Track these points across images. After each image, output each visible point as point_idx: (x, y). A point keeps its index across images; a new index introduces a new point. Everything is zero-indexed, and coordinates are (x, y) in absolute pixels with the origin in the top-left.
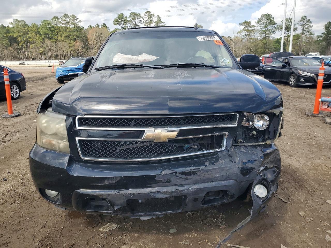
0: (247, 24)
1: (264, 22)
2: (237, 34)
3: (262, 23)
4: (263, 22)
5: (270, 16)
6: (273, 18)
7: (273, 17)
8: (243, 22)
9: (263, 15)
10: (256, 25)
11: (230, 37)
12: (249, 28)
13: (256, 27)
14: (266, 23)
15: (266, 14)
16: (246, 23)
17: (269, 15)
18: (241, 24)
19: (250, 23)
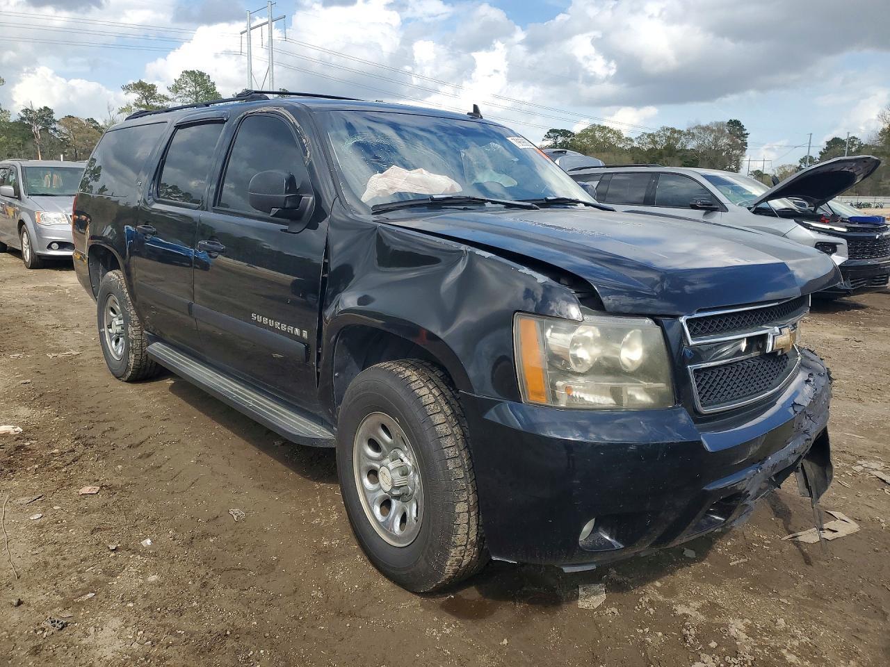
0: (147, 90)
1: (191, 90)
2: (119, 113)
3: (187, 93)
4: (188, 89)
5: (205, 78)
6: (213, 84)
7: (212, 81)
8: (134, 84)
9: (186, 72)
10: (170, 95)
11: (92, 121)
12: (152, 100)
13: (169, 102)
14: (197, 96)
15: (194, 72)
16: (140, 86)
17: (202, 74)
18: (127, 88)
19: (152, 87)
